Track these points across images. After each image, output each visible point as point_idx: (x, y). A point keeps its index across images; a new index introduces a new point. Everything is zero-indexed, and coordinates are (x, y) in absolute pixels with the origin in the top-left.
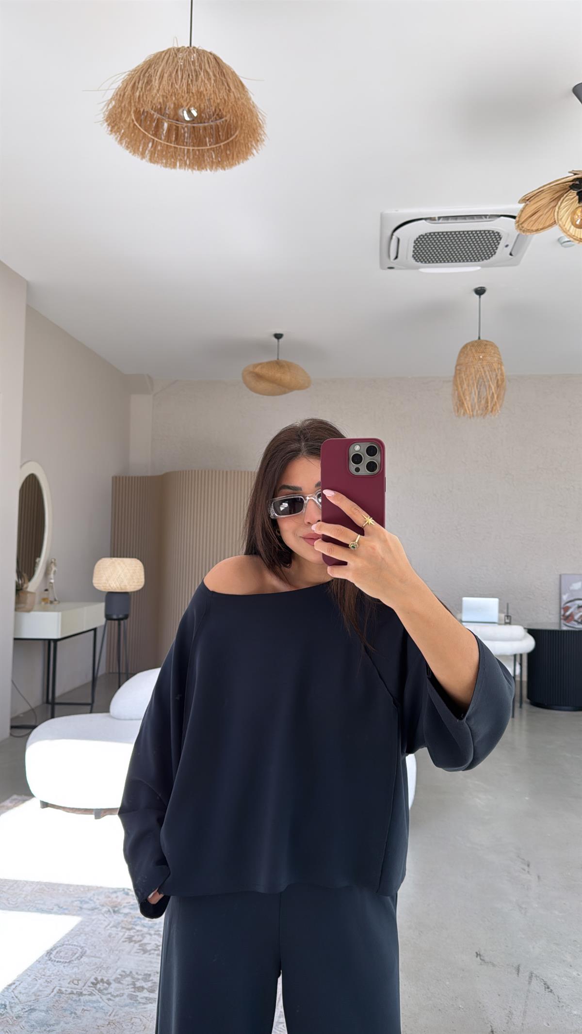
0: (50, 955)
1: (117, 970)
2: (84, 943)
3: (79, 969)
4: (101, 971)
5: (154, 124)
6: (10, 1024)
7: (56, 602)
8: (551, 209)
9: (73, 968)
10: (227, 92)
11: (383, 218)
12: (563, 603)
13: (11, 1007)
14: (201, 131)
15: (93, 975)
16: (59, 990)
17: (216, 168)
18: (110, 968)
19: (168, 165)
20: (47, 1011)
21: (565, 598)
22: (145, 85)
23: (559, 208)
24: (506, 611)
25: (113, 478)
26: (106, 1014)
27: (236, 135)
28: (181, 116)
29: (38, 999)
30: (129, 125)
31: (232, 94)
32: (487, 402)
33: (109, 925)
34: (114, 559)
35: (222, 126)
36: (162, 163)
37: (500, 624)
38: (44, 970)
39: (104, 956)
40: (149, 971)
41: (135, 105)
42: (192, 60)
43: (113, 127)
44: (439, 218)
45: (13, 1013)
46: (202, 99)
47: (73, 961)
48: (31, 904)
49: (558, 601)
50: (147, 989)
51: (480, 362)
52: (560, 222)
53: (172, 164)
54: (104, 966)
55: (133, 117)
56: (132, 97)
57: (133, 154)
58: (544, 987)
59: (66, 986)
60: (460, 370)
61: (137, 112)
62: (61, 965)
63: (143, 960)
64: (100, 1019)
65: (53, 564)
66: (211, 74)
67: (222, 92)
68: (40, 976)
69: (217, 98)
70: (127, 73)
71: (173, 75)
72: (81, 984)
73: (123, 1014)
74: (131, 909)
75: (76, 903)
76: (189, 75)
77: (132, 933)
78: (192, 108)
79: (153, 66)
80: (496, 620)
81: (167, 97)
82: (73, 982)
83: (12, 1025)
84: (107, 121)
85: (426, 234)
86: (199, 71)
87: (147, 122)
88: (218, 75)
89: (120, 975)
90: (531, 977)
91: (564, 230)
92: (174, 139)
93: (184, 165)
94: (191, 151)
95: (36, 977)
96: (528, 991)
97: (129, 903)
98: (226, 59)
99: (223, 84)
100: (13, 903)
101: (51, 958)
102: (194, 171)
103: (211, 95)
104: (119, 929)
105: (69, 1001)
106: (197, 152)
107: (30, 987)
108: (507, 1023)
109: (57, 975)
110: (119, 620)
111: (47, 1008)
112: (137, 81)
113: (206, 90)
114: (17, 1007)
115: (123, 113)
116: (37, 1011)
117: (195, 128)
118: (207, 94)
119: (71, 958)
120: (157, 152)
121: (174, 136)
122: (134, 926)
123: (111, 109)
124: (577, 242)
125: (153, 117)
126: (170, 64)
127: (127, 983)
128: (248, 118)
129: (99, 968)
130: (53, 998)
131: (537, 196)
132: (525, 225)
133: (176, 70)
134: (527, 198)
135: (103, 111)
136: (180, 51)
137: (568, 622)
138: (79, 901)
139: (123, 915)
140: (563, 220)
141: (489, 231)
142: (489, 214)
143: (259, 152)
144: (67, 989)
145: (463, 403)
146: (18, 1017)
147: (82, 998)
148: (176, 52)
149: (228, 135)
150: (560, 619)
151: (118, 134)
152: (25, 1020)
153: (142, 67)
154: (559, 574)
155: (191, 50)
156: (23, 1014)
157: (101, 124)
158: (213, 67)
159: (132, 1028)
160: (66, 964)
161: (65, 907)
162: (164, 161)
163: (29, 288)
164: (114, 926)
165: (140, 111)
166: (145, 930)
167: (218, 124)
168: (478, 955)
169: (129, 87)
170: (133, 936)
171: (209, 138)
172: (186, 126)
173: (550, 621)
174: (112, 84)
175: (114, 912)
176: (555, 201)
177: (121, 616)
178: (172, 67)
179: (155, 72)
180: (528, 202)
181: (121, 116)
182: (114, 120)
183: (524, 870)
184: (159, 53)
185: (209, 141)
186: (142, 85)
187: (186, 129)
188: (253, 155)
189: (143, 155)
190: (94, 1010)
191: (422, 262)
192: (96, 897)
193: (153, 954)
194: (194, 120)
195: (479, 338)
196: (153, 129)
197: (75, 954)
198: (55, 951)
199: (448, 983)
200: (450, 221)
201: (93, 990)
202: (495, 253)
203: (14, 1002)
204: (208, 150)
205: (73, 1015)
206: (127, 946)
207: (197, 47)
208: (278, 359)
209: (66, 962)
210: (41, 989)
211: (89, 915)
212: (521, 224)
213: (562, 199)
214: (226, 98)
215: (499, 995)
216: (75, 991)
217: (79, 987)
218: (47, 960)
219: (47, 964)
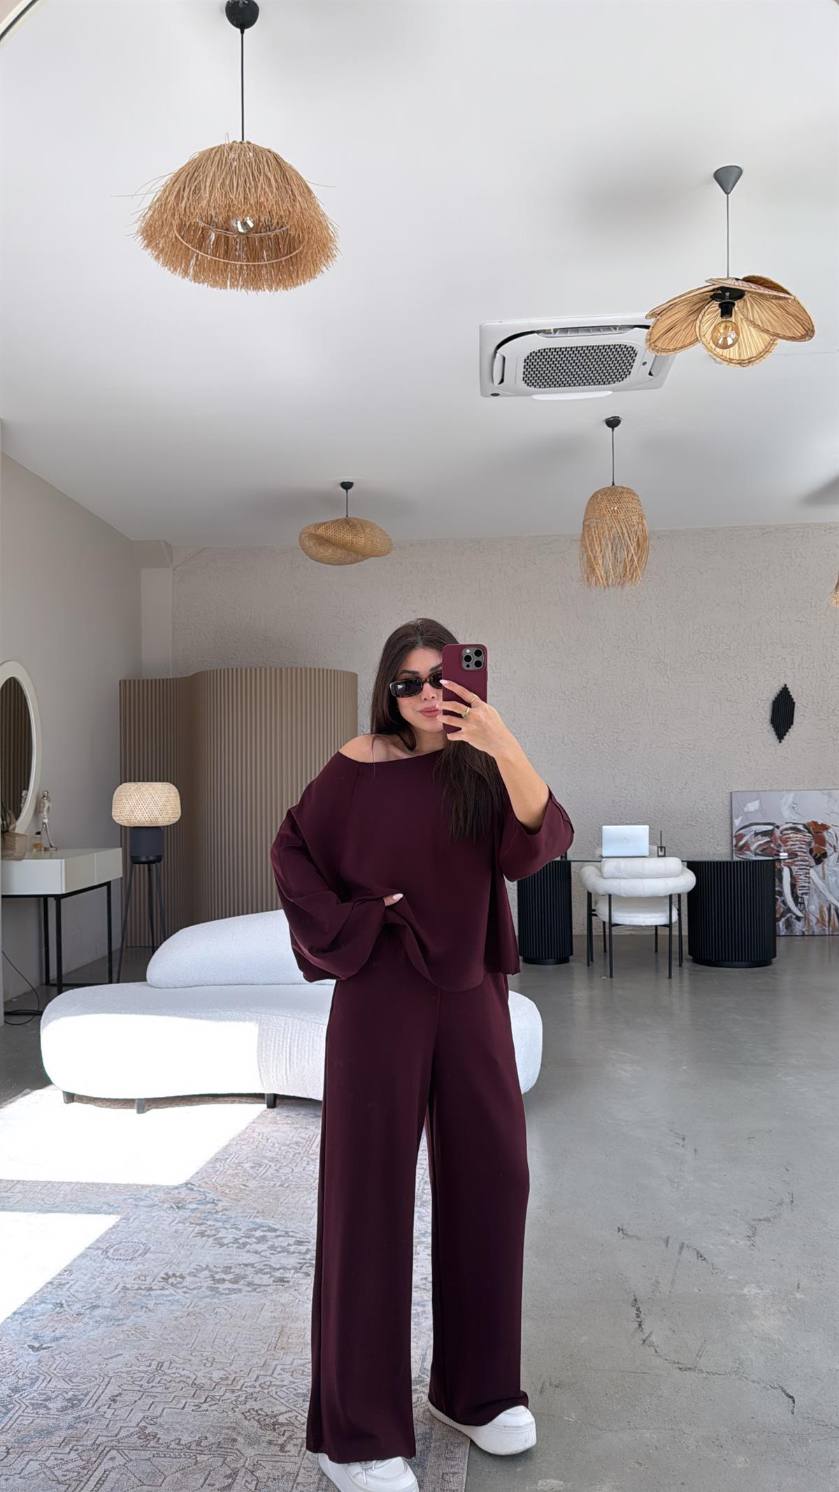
0: (106, 1254)
1: (190, 1264)
2: (146, 1240)
3: (144, 1266)
4: (171, 1266)
5: (199, 237)
6: (70, 1321)
8: (690, 323)
9: (137, 1266)
10: (292, 200)
11: (482, 331)
12: (734, 832)
13: (68, 1305)
14: (257, 244)
15: (162, 1270)
16: (124, 1286)
18: (182, 1263)
19: (216, 284)
20: (112, 1307)
21: (737, 822)
22: (193, 194)
23: (700, 322)
24: (658, 840)
25: (121, 682)
26: (183, 1306)
27: (301, 249)
28: (233, 227)
29: (100, 1296)
30: (171, 239)
31: (297, 203)
32: (625, 567)
33: (174, 1221)
34: (140, 783)
35: (282, 237)
37: (651, 858)
39: (172, 1251)
40: (228, 1263)
41: (179, 217)
42: (248, 159)
43: (150, 242)
44: (555, 331)
45: (71, 1310)
46: (262, 211)
47: (135, 1257)
48: (73, 1204)
49: (728, 828)
50: (228, 1280)
51: (615, 515)
52: (703, 340)
53: (222, 283)
54: (174, 1261)
55: (177, 231)
56: (176, 208)
57: (173, 273)
58: (696, 1256)
59: (131, 1283)
60: (589, 526)
61: (182, 226)
62: (122, 1262)
63: (220, 1254)
64: (177, 1310)
66: (272, 180)
67: (285, 202)
68: (98, 1274)
71: (227, 182)
72: (149, 1279)
73: (204, 1305)
74: (198, 1204)
75: (131, 1200)
76: (246, 182)
77: (203, 1228)
78: (248, 218)
79: (201, 169)
80: (646, 853)
81: (219, 208)
82: (139, 1278)
83: (73, 1322)
84: (142, 233)
85: (539, 351)
86: (258, 176)
87: (191, 234)
88: (280, 180)
89: (194, 1269)
90: (681, 1248)
91: (709, 348)
92: (222, 251)
93: (236, 285)
94: (245, 267)
95: (94, 1275)
96: (678, 1261)
97: (196, 1198)
98: (287, 158)
99: (287, 192)
101: (108, 1256)
102: (249, 292)
103: (272, 206)
104: (188, 1224)
105: (138, 1296)
106: (253, 269)
107: (88, 1285)
108: (653, 1292)
109: (118, 1273)
110: (149, 863)
111: (112, 1304)
112: (182, 189)
114: (77, 1304)
115: (164, 225)
116: (101, 1308)
117: (250, 240)
119: (133, 1255)
120: (202, 269)
122: (205, 1221)
123: (148, 219)
124: (726, 363)
125: (199, 227)
126: (222, 167)
127: (204, 1277)
128: (316, 232)
129: (170, 1263)
130: (117, 1294)
131: (670, 309)
132: (659, 344)
133: (229, 176)
134: (658, 312)
135: (138, 222)
136: (232, 148)
137: (741, 853)
138: (133, 1198)
139: (189, 1210)
140: (706, 336)
141: (620, 346)
142: (619, 324)
143: (329, 268)
144: (133, 1285)
145: (594, 569)
146: (79, 1314)
147: (152, 1293)
148: (227, 149)
149: (291, 248)
150: (732, 851)
151: (155, 249)
152: (88, 1316)
153: (186, 170)
154: (730, 791)
155: (244, 146)
156: (84, 1312)
157: (135, 237)
158: (274, 169)
159: (216, 1317)
161: (116, 1205)
162: (212, 280)
164: (180, 1222)
165: (185, 225)
166: (219, 1224)
167: (278, 235)
168: (620, 1230)
169: (172, 196)
170: (206, 1231)
171: (267, 251)
172: (239, 239)
173: (718, 851)
175: (178, 1207)
176: (693, 315)
177: (151, 858)
178: (224, 172)
179: (203, 176)
180: (659, 317)
181: (161, 230)
182: (151, 234)
183: (678, 1144)
184: (207, 150)
185: (268, 256)
186: (189, 194)
188: (323, 272)
189: (185, 272)
190: (169, 1304)
191: (535, 386)
192: (153, 1194)
193: (232, 1247)
194: (249, 230)
195: (613, 484)
196: (197, 242)
197: (137, 1251)
198: (113, 1249)
199: (584, 1258)
200: (569, 334)
201: (164, 1285)
202: (630, 373)
203: (72, 1301)
204: (266, 265)
205: (144, 1309)
206: (200, 1241)
207: (252, 142)
208: (347, 516)
209: (127, 1260)
210: (101, 1286)
211: (147, 1212)
212: (654, 342)
213: (703, 312)
214: (291, 209)
215: (644, 1266)
216: (143, 1287)
217: (147, 1282)
218: (104, 1259)
219: (105, 1262)
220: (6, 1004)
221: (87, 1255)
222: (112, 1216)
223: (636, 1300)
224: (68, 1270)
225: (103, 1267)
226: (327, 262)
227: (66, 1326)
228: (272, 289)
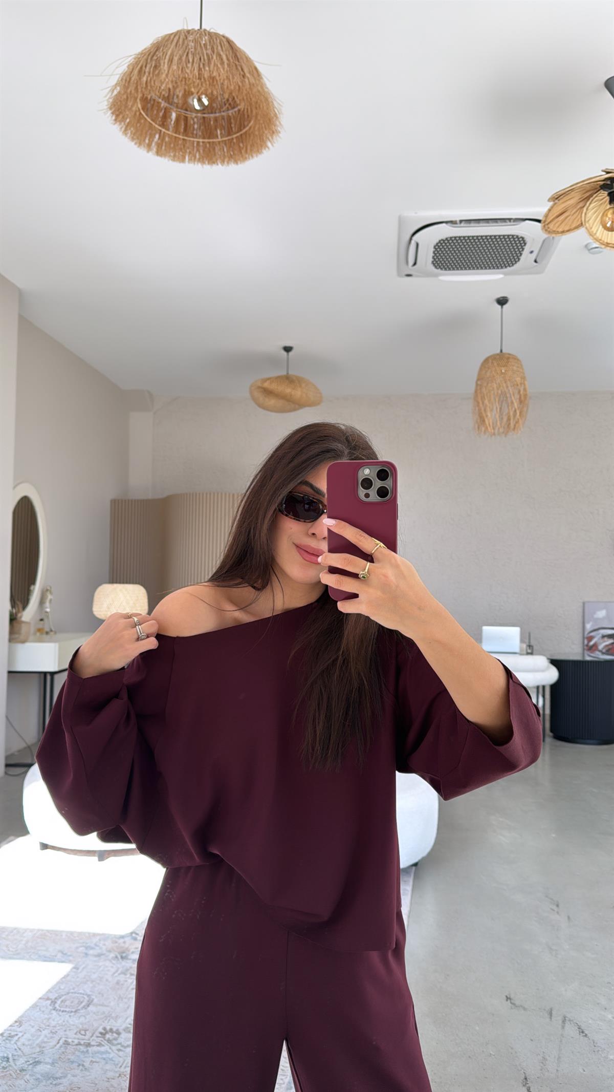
0: (54, 1005)
2: (91, 991)
3: (86, 1018)
4: (109, 1020)
5: (161, 114)
6: (14, 1078)
7: (52, 633)
8: (578, 209)
9: (79, 1018)
10: (242, 77)
11: (401, 221)
12: (586, 633)
13: (14, 1060)
14: (212, 123)
15: (101, 1025)
16: (66, 1041)
17: (228, 163)
18: (120, 1018)
19: (176, 159)
20: (53, 1064)
21: (589, 627)
22: (153, 70)
23: (587, 209)
24: (527, 641)
25: (111, 501)
26: (116, 1065)
27: (250, 125)
28: (191, 105)
29: (43, 1051)
30: (135, 114)
31: (246, 80)
32: (509, 419)
33: (117, 971)
34: (115, 585)
35: (234, 117)
36: (170, 156)
37: (521, 654)
38: (48, 1020)
39: (112, 1004)
41: (142, 91)
42: (204, 42)
43: (117, 116)
44: (461, 221)
45: (16, 1066)
46: (214, 86)
47: (79, 1010)
49: (580, 630)
51: (502, 376)
52: (587, 225)
53: (181, 157)
54: (113, 1015)
55: (140, 106)
56: (139, 83)
57: (139, 147)
58: (578, 1032)
59: (72, 1037)
60: (481, 385)
61: (145, 100)
62: (67, 1014)
64: (109, 1070)
65: (49, 592)
66: (224, 57)
67: (236, 78)
68: (44, 1026)
69: (230, 84)
70: (133, 56)
71: (184, 58)
72: (89, 1034)
75: (81, 949)
76: (200, 59)
78: (203, 95)
79: (161, 49)
80: (517, 650)
81: (176, 83)
82: (80, 1033)
83: (16, 1079)
84: (111, 109)
85: (447, 239)
86: (211, 55)
87: (153, 111)
88: (231, 58)
90: (564, 1021)
91: (591, 233)
92: (182, 130)
93: (193, 159)
94: (201, 144)
95: (40, 1027)
96: (562, 1035)
98: (239, 43)
99: (237, 69)
100: (14, 950)
101: (56, 1008)
102: (204, 166)
103: (224, 80)
104: (128, 976)
105: (77, 1052)
106: (208, 145)
107: (34, 1038)
108: (541, 1070)
109: (62, 1025)
111: (53, 1060)
112: (144, 66)
113: (219, 75)
114: (21, 1059)
115: (129, 100)
116: (42, 1064)
117: (206, 119)
118: (220, 80)
119: (77, 1007)
120: (164, 144)
121: (183, 127)
123: (116, 95)
124: (607, 248)
125: (160, 106)
126: (181, 46)
128: (263, 107)
129: (108, 1017)
130: (59, 1049)
131: (567, 195)
132: (551, 226)
133: (186, 53)
134: (556, 197)
135: (107, 97)
136: (191, 33)
137: (592, 653)
138: (83, 946)
139: (131, 961)
140: (590, 222)
141: (513, 236)
142: (514, 217)
143: (274, 145)
144: (74, 1040)
145: (484, 421)
146: (22, 1070)
147: (90, 1049)
148: (187, 34)
149: (241, 126)
150: (584, 649)
151: (123, 123)
152: (30, 1073)
153: (149, 50)
154: (583, 601)
155: (201, 32)
156: (27, 1068)
157: (104, 112)
158: (226, 50)
160: (73, 1014)
161: (69, 954)
162: (172, 154)
163: (21, 296)
164: (122, 973)
165: (147, 98)
167: (230, 114)
168: (508, 998)
169: (136, 72)
171: (221, 130)
172: (196, 117)
173: (573, 651)
174: (117, 68)
175: (122, 958)
176: (583, 202)
178: (182, 50)
179: (163, 55)
180: (556, 201)
181: (126, 103)
182: (119, 108)
183: (553, 910)
184: (168, 34)
185: (221, 134)
186: (150, 69)
187: (196, 120)
188: (268, 148)
189: (149, 147)
190: (103, 1062)
191: (441, 269)
192: (102, 942)
194: (204, 109)
195: (501, 351)
196: (160, 119)
197: (82, 1002)
198: (61, 1000)
199: (477, 1028)
200: (472, 225)
201: (102, 1041)
202: (519, 259)
203: (17, 1055)
204: (219, 142)
205: (81, 1067)
207: (208, 29)
208: (288, 373)
209: (72, 1012)
210: (46, 1040)
211: (95, 961)
212: (548, 224)
213: (591, 199)
214: (240, 84)
215: (532, 1040)
216: (82, 1042)
217: (87, 1037)
218: (51, 1010)
219: (52, 1014)
220: (7, 758)
221: (37, 1006)
222: (63, 964)
223: (526, 1079)
224: (19, 1022)
225: (49, 1019)
226: (272, 138)
227: (10, 1083)
228: (224, 162)
